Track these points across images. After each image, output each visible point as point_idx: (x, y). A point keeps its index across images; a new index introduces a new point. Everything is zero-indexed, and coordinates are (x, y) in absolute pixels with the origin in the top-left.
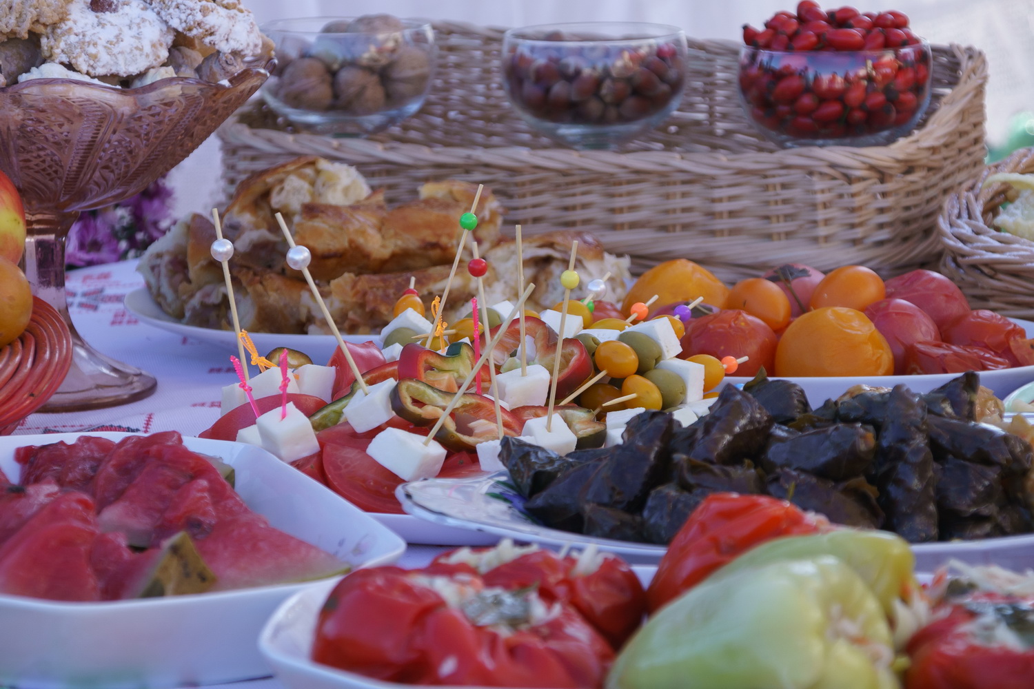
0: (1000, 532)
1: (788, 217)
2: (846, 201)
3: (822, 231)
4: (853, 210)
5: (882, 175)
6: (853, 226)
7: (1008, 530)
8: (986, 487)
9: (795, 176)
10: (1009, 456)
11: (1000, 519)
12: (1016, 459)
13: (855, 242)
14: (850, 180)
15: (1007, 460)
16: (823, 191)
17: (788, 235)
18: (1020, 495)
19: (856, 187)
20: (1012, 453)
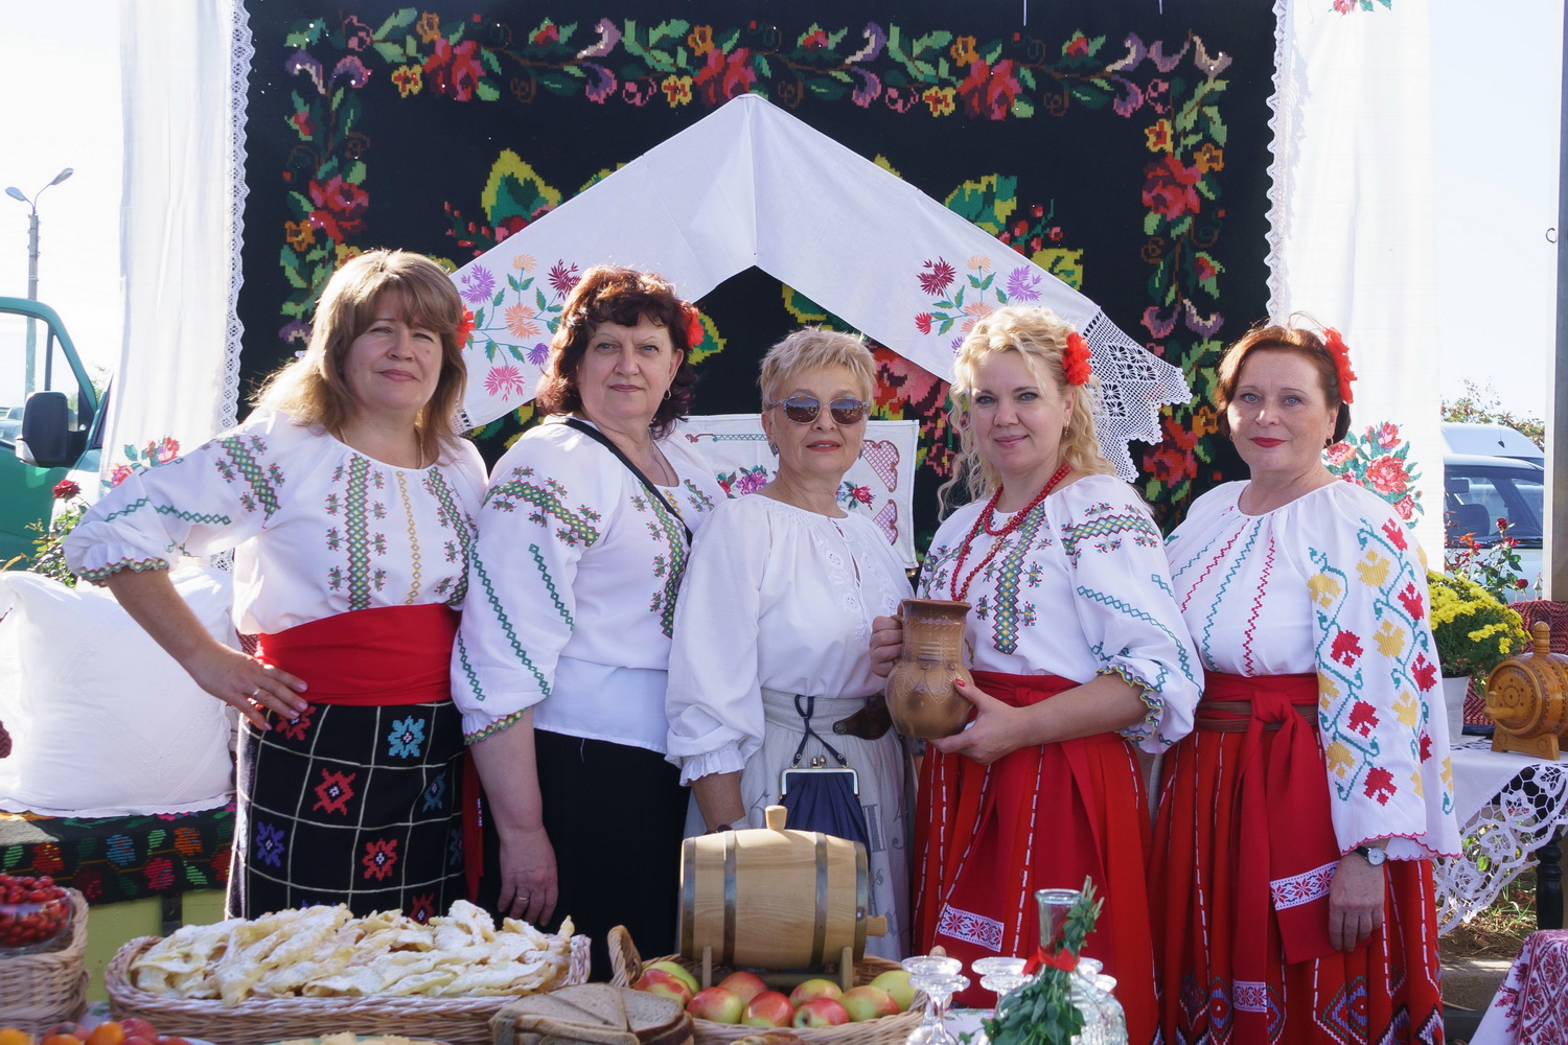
1: (17, 993)
2: (50, 982)
3: (37, 998)
4: (52, 986)
5: (66, 965)
6: (52, 994)
9: (21, 971)
13: (53, 1002)
14: (52, 970)
16: (38, 977)
17: (17, 1002)
19: (55, 973)
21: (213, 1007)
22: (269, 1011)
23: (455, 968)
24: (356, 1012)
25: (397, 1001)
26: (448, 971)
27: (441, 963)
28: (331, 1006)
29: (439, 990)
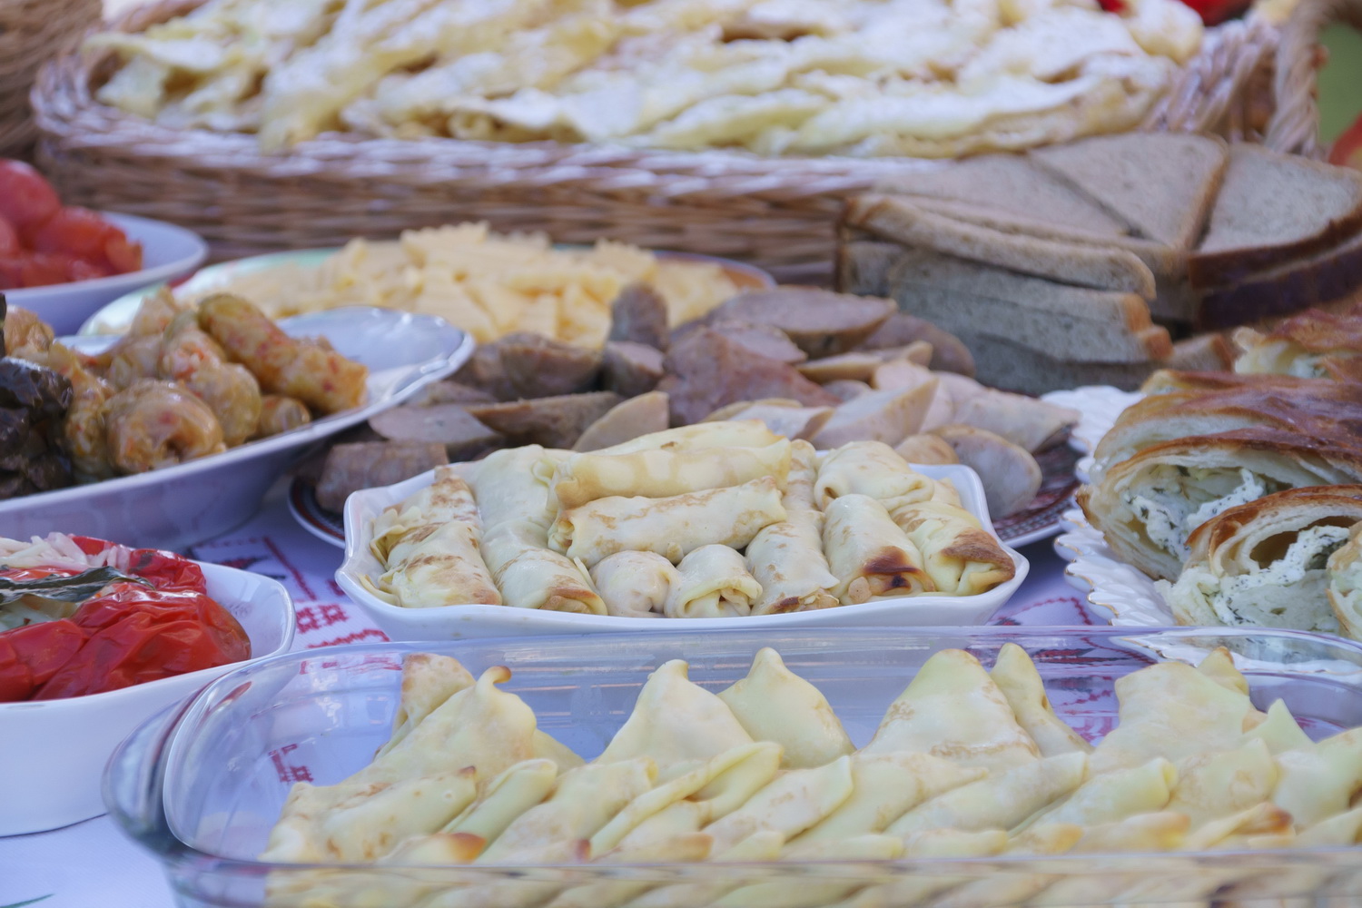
0: (33, 488)
7: (41, 485)
8: (10, 436)
10: (39, 396)
11: (31, 472)
12: (48, 398)
15: (37, 401)
18: (59, 442)
20: (43, 391)
21: (234, 152)
22: (358, 169)
23: (837, 84)
24: (563, 185)
25: (663, 160)
26: (818, 91)
27: (807, 70)
28: (504, 164)
29: (781, 138)
